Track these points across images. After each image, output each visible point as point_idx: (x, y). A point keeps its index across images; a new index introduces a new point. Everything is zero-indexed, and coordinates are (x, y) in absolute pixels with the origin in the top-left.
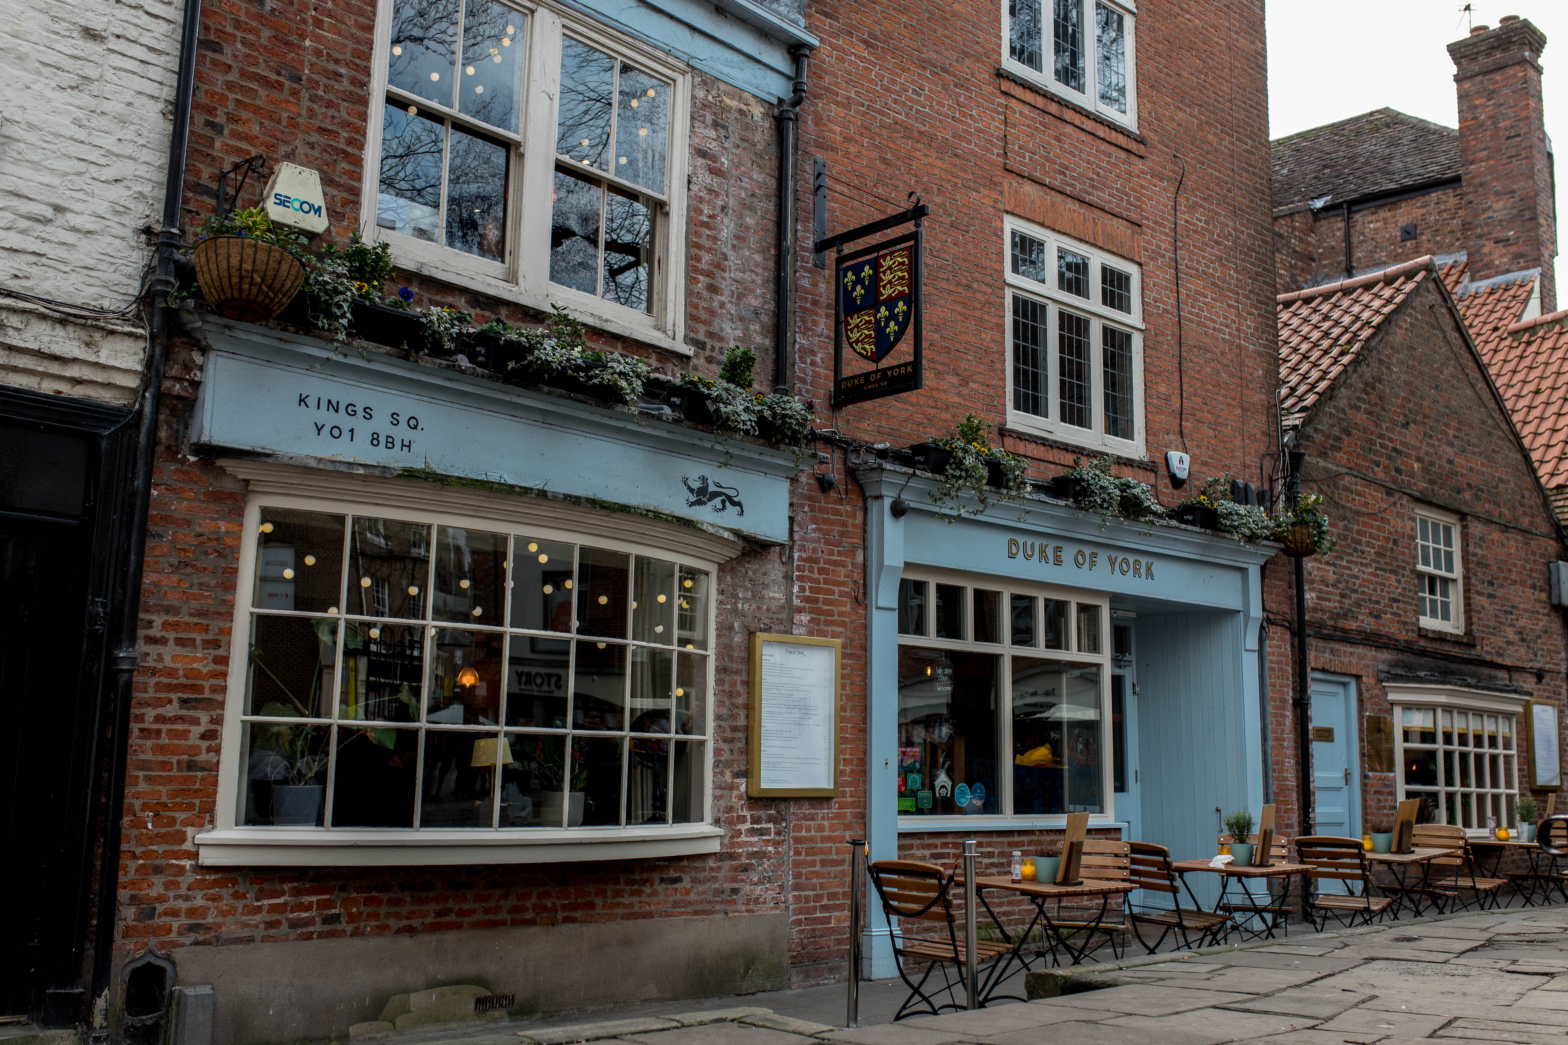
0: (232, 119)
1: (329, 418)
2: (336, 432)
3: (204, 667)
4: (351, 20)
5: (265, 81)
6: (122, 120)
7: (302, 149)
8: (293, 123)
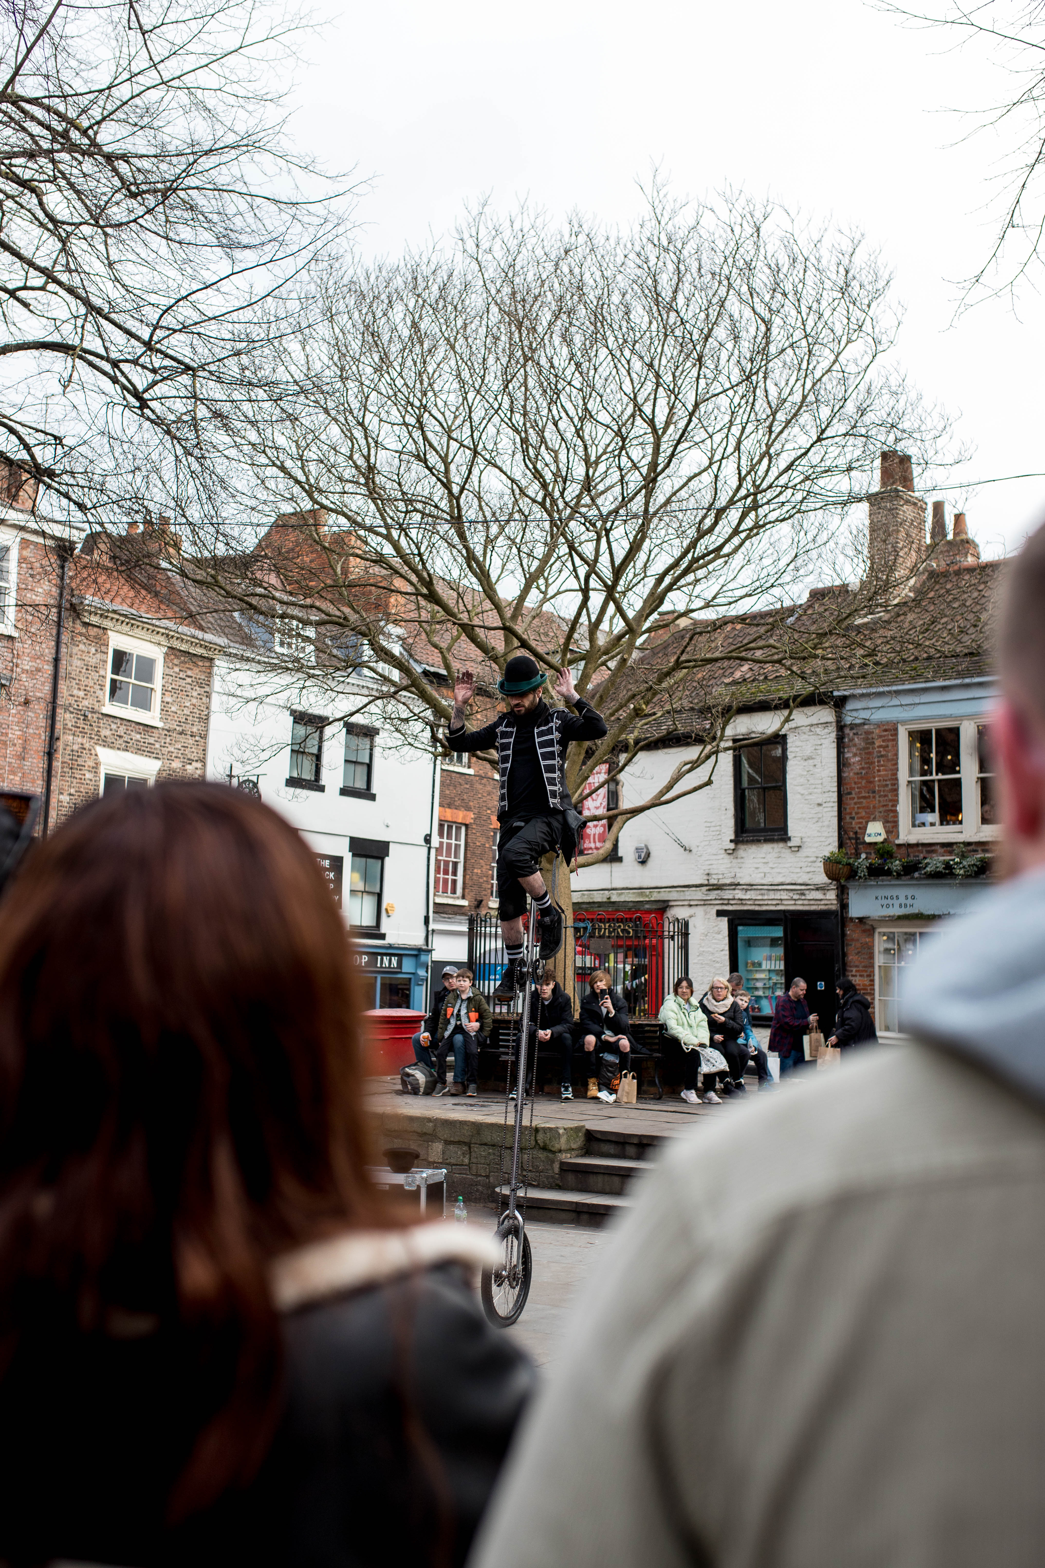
0: (857, 813)
1: (885, 902)
2: (888, 906)
3: (867, 983)
4: (889, 764)
5: (864, 797)
6: (828, 826)
7: (877, 814)
8: (874, 807)
